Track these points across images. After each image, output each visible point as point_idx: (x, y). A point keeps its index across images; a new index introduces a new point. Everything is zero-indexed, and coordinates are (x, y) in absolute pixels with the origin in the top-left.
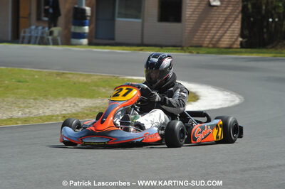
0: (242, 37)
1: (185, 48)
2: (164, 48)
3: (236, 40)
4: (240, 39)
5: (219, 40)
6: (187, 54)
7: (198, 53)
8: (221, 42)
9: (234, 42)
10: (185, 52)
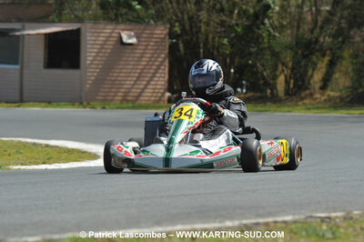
0: (169, 91)
1: (85, 103)
2: (54, 104)
3: (163, 94)
4: (168, 94)
5: (140, 95)
6: (87, 109)
7: (104, 108)
8: (142, 98)
9: (161, 97)
10: (85, 107)
